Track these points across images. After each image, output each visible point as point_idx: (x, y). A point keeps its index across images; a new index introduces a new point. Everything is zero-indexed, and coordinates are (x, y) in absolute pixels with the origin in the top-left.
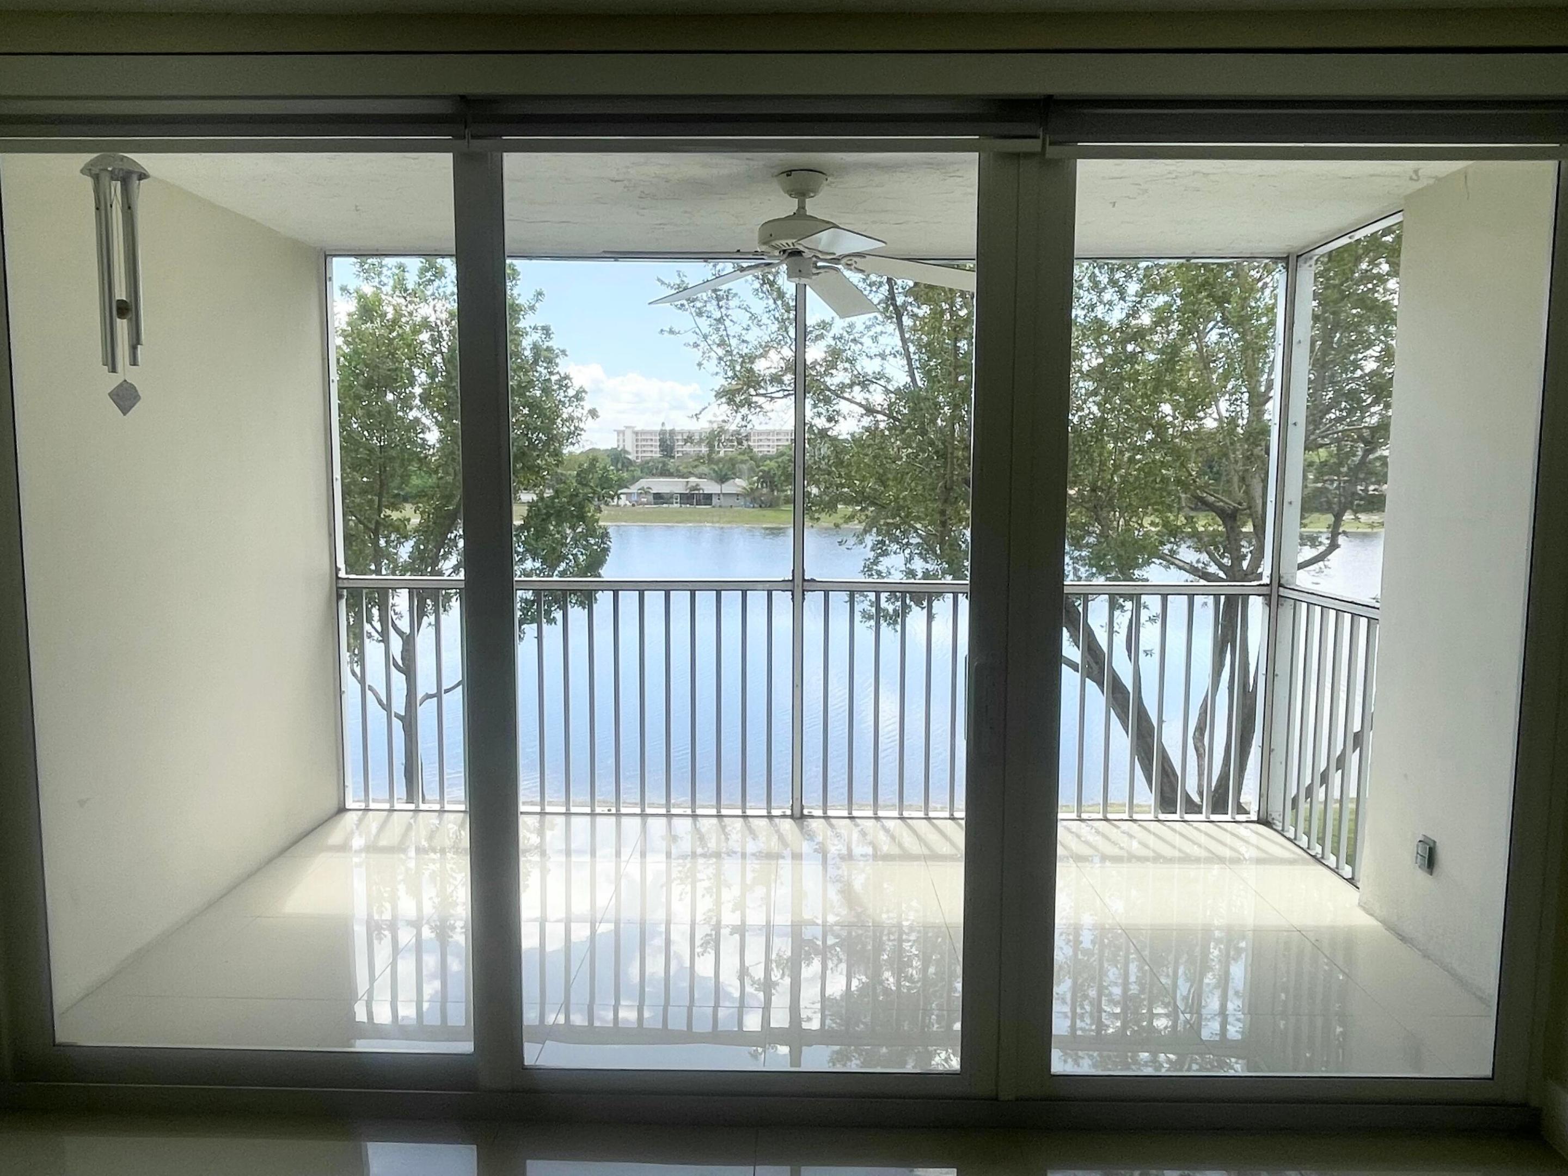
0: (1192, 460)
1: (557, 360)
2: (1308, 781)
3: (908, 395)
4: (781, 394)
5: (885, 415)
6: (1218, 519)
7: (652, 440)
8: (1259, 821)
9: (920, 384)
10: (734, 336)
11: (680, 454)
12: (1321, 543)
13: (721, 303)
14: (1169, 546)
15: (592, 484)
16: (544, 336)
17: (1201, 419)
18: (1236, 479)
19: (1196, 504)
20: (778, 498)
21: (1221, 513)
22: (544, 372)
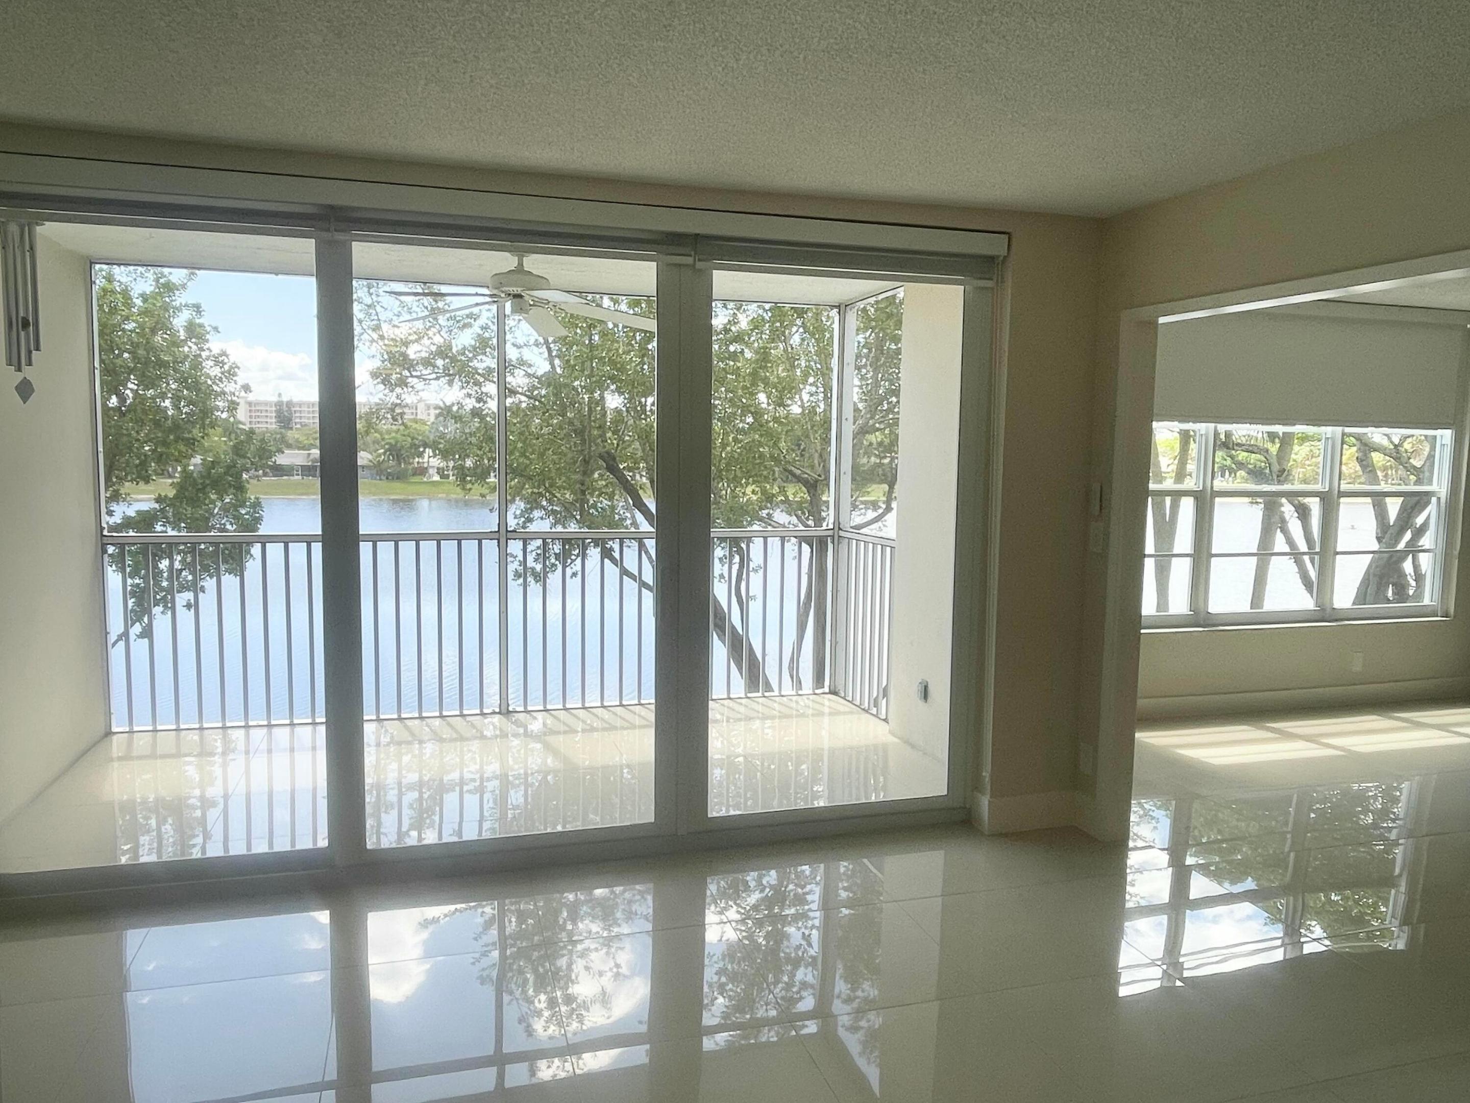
0: (783, 440)
1: (208, 336)
2: (875, 695)
3: (549, 380)
4: (434, 376)
5: (526, 396)
6: (804, 488)
7: (267, 411)
8: (831, 693)
9: (559, 371)
10: (385, 321)
11: (298, 426)
12: (880, 507)
13: (371, 291)
14: (766, 511)
15: (249, 455)
16: (194, 313)
17: (788, 406)
18: (816, 455)
19: (788, 478)
20: (406, 470)
21: (806, 483)
22: (194, 347)
